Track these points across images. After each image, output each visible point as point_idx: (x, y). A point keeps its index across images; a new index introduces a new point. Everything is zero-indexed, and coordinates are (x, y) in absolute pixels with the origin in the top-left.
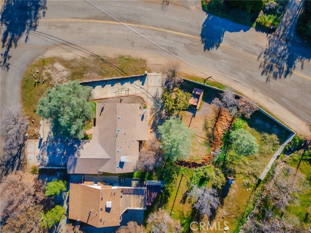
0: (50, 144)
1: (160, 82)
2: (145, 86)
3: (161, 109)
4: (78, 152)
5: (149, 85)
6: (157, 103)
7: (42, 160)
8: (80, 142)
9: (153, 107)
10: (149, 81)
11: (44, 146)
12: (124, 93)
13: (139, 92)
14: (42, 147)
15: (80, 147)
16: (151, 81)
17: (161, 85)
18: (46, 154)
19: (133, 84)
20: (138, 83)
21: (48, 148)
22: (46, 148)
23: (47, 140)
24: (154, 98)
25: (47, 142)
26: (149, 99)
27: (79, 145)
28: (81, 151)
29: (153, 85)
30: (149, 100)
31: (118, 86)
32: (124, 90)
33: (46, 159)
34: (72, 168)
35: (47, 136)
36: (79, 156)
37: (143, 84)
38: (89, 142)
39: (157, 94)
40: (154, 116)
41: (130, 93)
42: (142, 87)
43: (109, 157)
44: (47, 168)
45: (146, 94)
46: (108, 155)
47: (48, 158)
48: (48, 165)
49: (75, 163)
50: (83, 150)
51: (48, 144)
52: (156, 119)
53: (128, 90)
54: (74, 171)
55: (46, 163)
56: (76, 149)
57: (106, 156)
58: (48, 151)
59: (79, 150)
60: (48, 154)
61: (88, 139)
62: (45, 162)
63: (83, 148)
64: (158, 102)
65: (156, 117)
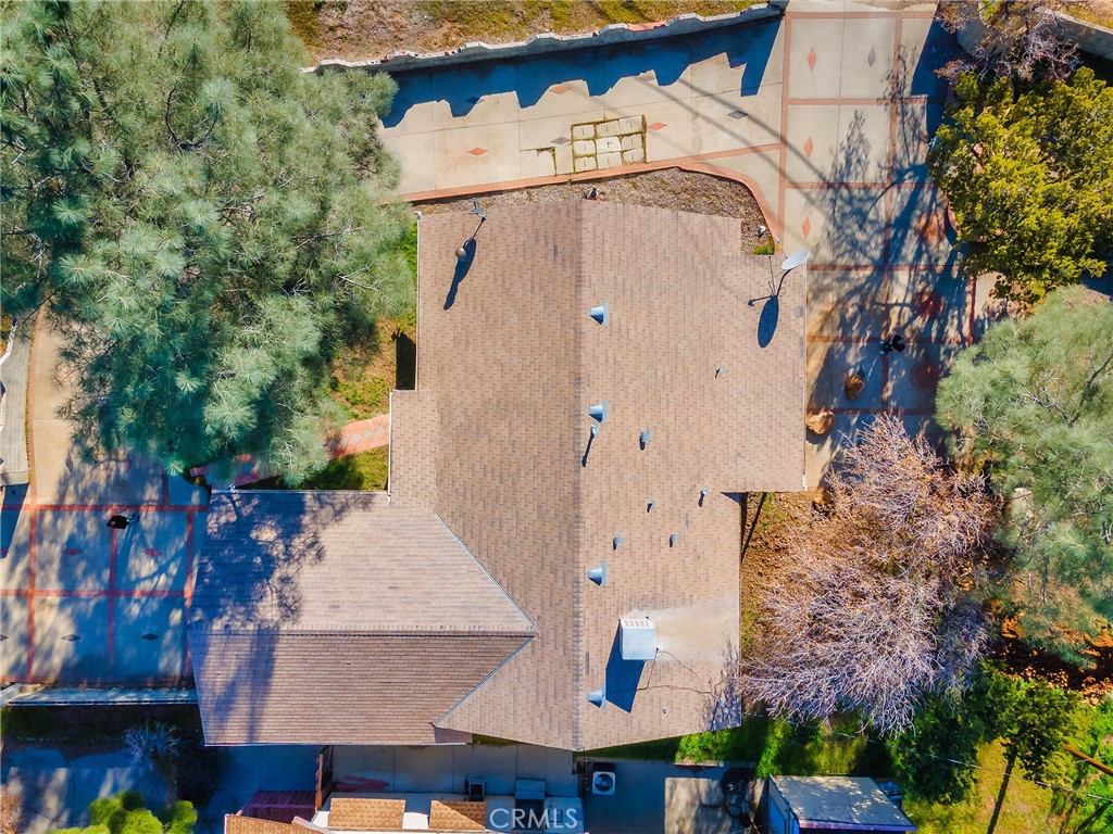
0: (81, 526)
1: (882, 67)
2: (765, 101)
3: (885, 267)
4: (285, 580)
5: (793, 94)
6: (852, 227)
7: (27, 640)
8: (300, 508)
9: (826, 254)
10: (798, 57)
11: (36, 537)
12: (609, 155)
13: (724, 142)
14: (21, 551)
15: (298, 543)
16: (812, 60)
17: (885, 89)
18: (54, 599)
19: (676, 88)
20: (715, 74)
21: (71, 550)
22: (57, 550)
23: (62, 495)
24: (835, 185)
25: (58, 509)
26: (792, 193)
27: (290, 530)
28: (308, 578)
29: (826, 89)
30: (794, 199)
31: (567, 99)
32: (614, 128)
33: (53, 632)
34: (242, 707)
35: (59, 468)
36: (290, 610)
37: (750, 86)
38: (366, 504)
39: (852, 155)
40: (827, 316)
41: (660, 151)
42: (746, 103)
43: (522, 624)
44: (59, 698)
45: (775, 155)
46: (511, 606)
47: (65, 628)
48: (71, 676)
49: (260, 668)
50: (322, 569)
51: (68, 526)
52: (848, 342)
53: (642, 133)
54: (252, 729)
55: (57, 661)
56: (270, 563)
57: (504, 616)
58: (66, 575)
59: (291, 570)
60: (69, 595)
61: (356, 483)
62: (48, 655)
63: (320, 556)
64: (862, 217)
65: (845, 325)
